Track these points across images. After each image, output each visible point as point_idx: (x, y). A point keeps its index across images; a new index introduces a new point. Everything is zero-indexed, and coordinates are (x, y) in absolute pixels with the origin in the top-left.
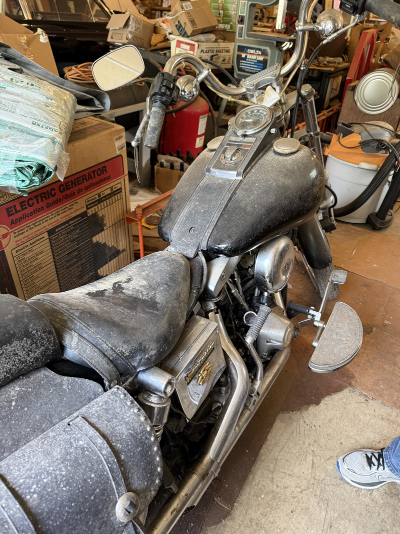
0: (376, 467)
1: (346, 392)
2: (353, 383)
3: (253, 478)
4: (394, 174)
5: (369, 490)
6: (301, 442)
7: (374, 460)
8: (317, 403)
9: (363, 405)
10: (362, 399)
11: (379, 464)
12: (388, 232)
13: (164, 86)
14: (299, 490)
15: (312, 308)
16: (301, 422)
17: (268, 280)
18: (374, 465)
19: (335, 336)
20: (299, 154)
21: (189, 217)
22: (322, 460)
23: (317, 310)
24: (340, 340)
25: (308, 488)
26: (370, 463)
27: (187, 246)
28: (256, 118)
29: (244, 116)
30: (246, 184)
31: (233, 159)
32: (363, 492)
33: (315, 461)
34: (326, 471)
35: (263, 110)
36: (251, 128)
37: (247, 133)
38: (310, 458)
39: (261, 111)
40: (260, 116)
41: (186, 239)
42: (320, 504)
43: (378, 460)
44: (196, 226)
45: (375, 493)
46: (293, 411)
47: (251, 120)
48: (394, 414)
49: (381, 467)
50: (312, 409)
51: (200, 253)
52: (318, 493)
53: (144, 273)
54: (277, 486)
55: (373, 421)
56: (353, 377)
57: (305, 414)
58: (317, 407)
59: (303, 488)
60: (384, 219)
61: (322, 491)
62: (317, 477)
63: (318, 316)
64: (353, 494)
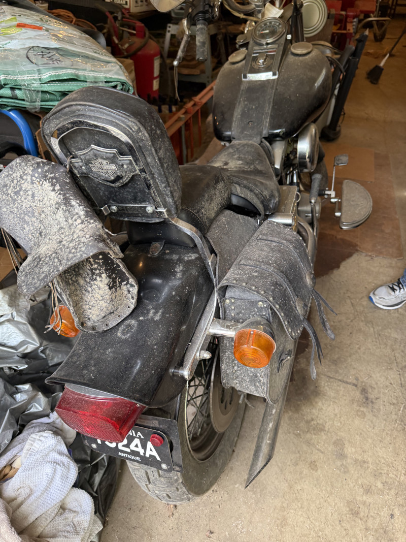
0: (398, 291)
1: (355, 257)
2: (358, 249)
3: (314, 321)
5: (396, 309)
6: (337, 293)
7: (395, 287)
8: (338, 267)
9: (371, 261)
10: (368, 258)
14: (349, 321)
15: (327, 189)
16: (332, 281)
20: (313, 54)
21: (243, 114)
22: (357, 300)
23: (330, 190)
25: (355, 318)
26: (393, 290)
27: (251, 137)
28: (271, 29)
29: (259, 28)
30: (282, 81)
31: (265, 64)
32: (392, 311)
33: (353, 302)
34: (363, 306)
35: (275, 22)
36: (270, 37)
37: (269, 42)
38: (348, 301)
39: (273, 23)
40: (273, 26)
41: (248, 132)
42: (368, 325)
43: (399, 286)
44: (253, 120)
45: (400, 310)
46: (323, 276)
47: (267, 31)
48: (394, 263)
49: (402, 290)
50: (336, 272)
51: (263, 140)
52: (363, 319)
54: (334, 322)
55: (381, 270)
56: (357, 245)
57: (332, 276)
58: (339, 270)
59: (352, 319)
60: (335, 130)
61: (365, 317)
62: (358, 311)
63: (332, 193)
64: (386, 314)
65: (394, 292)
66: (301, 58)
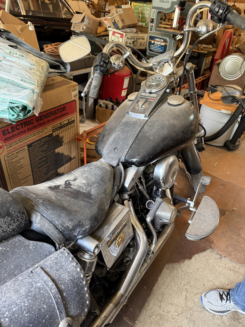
0: (225, 301)
1: (208, 252)
2: (213, 246)
3: (148, 305)
4: (241, 117)
5: (221, 315)
6: (179, 283)
7: (224, 296)
8: (190, 258)
9: (218, 260)
10: (218, 257)
11: (227, 299)
12: (237, 152)
13: (103, 61)
14: (177, 314)
15: (189, 199)
16: (180, 270)
17: (161, 181)
18: (224, 300)
19: (202, 218)
20: (183, 105)
21: (115, 141)
22: (192, 295)
23: (192, 200)
24: (205, 220)
25: (182, 313)
26: (222, 298)
27: (113, 159)
28: (158, 82)
29: (151, 80)
30: (150, 123)
31: (143, 106)
32: (217, 316)
33: (187, 296)
34: (194, 303)
35: (163, 78)
36: (155, 89)
37: (152, 92)
38: (184, 293)
39: (161, 78)
40: (160, 81)
41: (112, 155)
42: (189, 324)
43: (227, 297)
44: (119, 147)
45: (224, 317)
46: (175, 263)
47: (155, 84)
48: (237, 267)
49: (229, 301)
50: (187, 262)
51: (120, 164)
52: (189, 316)
53: (85, 175)
54: (163, 311)
55: (224, 271)
56: (213, 242)
57: (182, 265)
58: (190, 261)
59: (179, 312)
60: (234, 144)
61: (191, 315)
62: (188, 306)
63: (192, 204)
64: (211, 318)
65: (222, 300)
66: (172, 107)
